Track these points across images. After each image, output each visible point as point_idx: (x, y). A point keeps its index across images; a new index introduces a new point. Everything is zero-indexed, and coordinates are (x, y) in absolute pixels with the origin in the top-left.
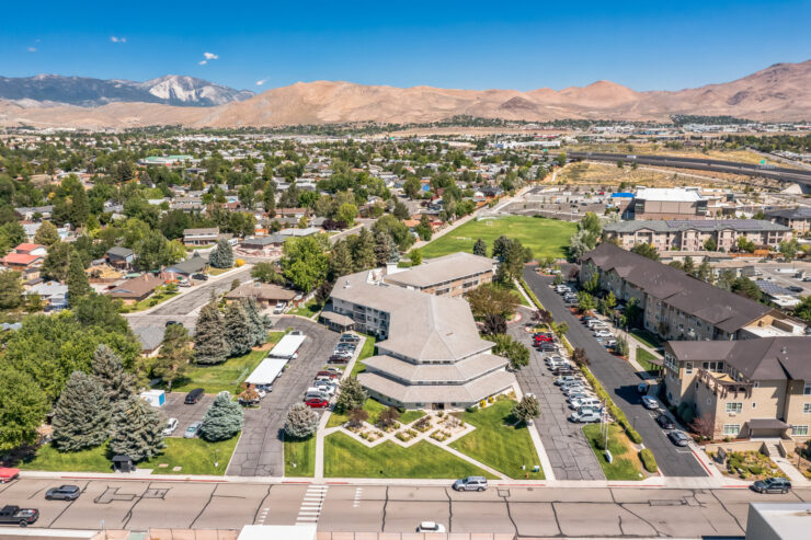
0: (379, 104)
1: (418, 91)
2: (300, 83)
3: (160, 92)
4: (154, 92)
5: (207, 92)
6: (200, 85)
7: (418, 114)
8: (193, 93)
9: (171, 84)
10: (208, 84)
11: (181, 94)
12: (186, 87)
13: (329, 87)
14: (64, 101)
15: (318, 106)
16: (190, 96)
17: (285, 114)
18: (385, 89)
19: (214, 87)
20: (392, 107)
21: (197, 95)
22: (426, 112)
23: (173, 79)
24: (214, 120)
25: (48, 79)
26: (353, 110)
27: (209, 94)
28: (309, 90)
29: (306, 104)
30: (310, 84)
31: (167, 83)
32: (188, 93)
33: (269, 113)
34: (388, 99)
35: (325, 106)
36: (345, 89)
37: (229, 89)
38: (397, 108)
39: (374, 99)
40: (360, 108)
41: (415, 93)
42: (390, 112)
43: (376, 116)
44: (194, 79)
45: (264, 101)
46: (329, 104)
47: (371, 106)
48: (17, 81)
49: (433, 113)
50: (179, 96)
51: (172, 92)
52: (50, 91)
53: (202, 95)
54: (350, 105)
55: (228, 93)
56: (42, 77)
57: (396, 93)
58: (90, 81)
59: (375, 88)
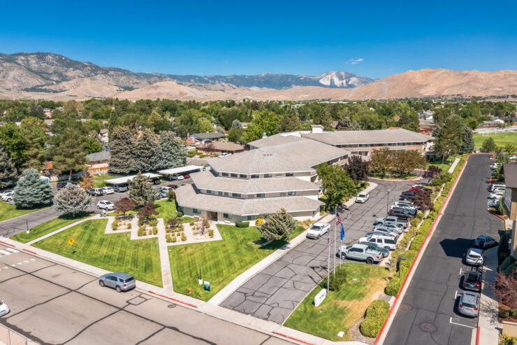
0: (468, 83)
1: (501, 74)
2: (410, 71)
3: (325, 82)
4: (321, 81)
5: (353, 80)
6: (349, 76)
7: (500, 89)
8: (344, 81)
9: (332, 77)
10: (354, 76)
11: (337, 82)
12: (341, 78)
13: (431, 73)
14: (273, 88)
15: (421, 85)
16: (342, 84)
17: (397, 91)
18: (474, 73)
19: (357, 77)
20: (477, 85)
21: (347, 82)
22: (505, 88)
23: (334, 73)
24: (351, 95)
25: (267, 76)
26: (447, 87)
27: (354, 82)
28: (416, 76)
29: (412, 84)
30: (417, 71)
31: (330, 76)
32: (341, 82)
33: (386, 90)
34: (476, 79)
35: (426, 85)
36: (442, 74)
37: (367, 79)
38: (481, 86)
39: (464, 80)
40: (453, 86)
41: (499, 75)
42: (475, 88)
43: (463, 92)
44: (346, 73)
45: (384, 83)
46: (429, 84)
47: (461, 84)
48: (252, 77)
49: (511, 89)
50: (336, 84)
51: (332, 81)
52: (267, 82)
53: (350, 83)
54: (445, 84)
55: (365, 81)
56: (263, 75)
57: (482, 75)
58: (287, 76)
59: (465, 72)
